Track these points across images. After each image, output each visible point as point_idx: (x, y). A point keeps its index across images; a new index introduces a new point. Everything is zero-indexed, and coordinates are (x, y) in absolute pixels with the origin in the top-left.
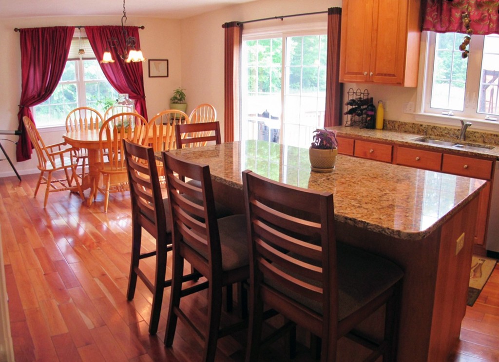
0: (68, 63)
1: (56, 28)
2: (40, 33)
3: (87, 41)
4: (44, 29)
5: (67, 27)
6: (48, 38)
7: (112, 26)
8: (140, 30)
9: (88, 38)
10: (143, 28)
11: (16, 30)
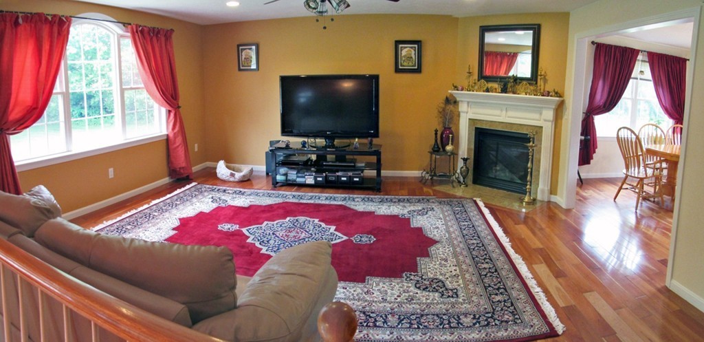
0: (631, 81)
1: (625, 47)
2: (613, 50)
3: (648, 64)
4: (616, 47)
5: (635, 50)
6: (619, 55)
7: (668, 55)
8: (687, 62)
9: (649, 62)
10: (688, 60)
11: (593, 43)
